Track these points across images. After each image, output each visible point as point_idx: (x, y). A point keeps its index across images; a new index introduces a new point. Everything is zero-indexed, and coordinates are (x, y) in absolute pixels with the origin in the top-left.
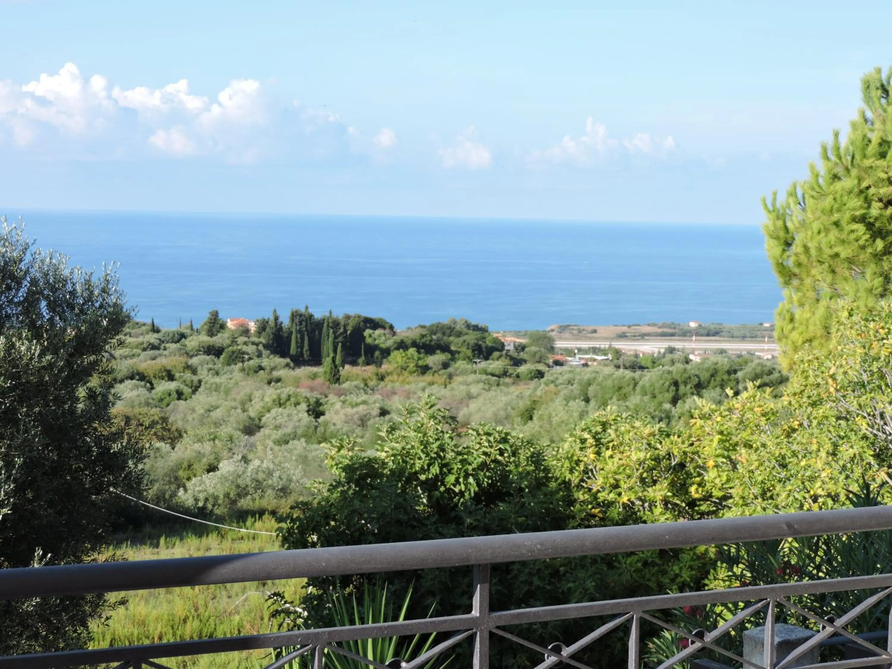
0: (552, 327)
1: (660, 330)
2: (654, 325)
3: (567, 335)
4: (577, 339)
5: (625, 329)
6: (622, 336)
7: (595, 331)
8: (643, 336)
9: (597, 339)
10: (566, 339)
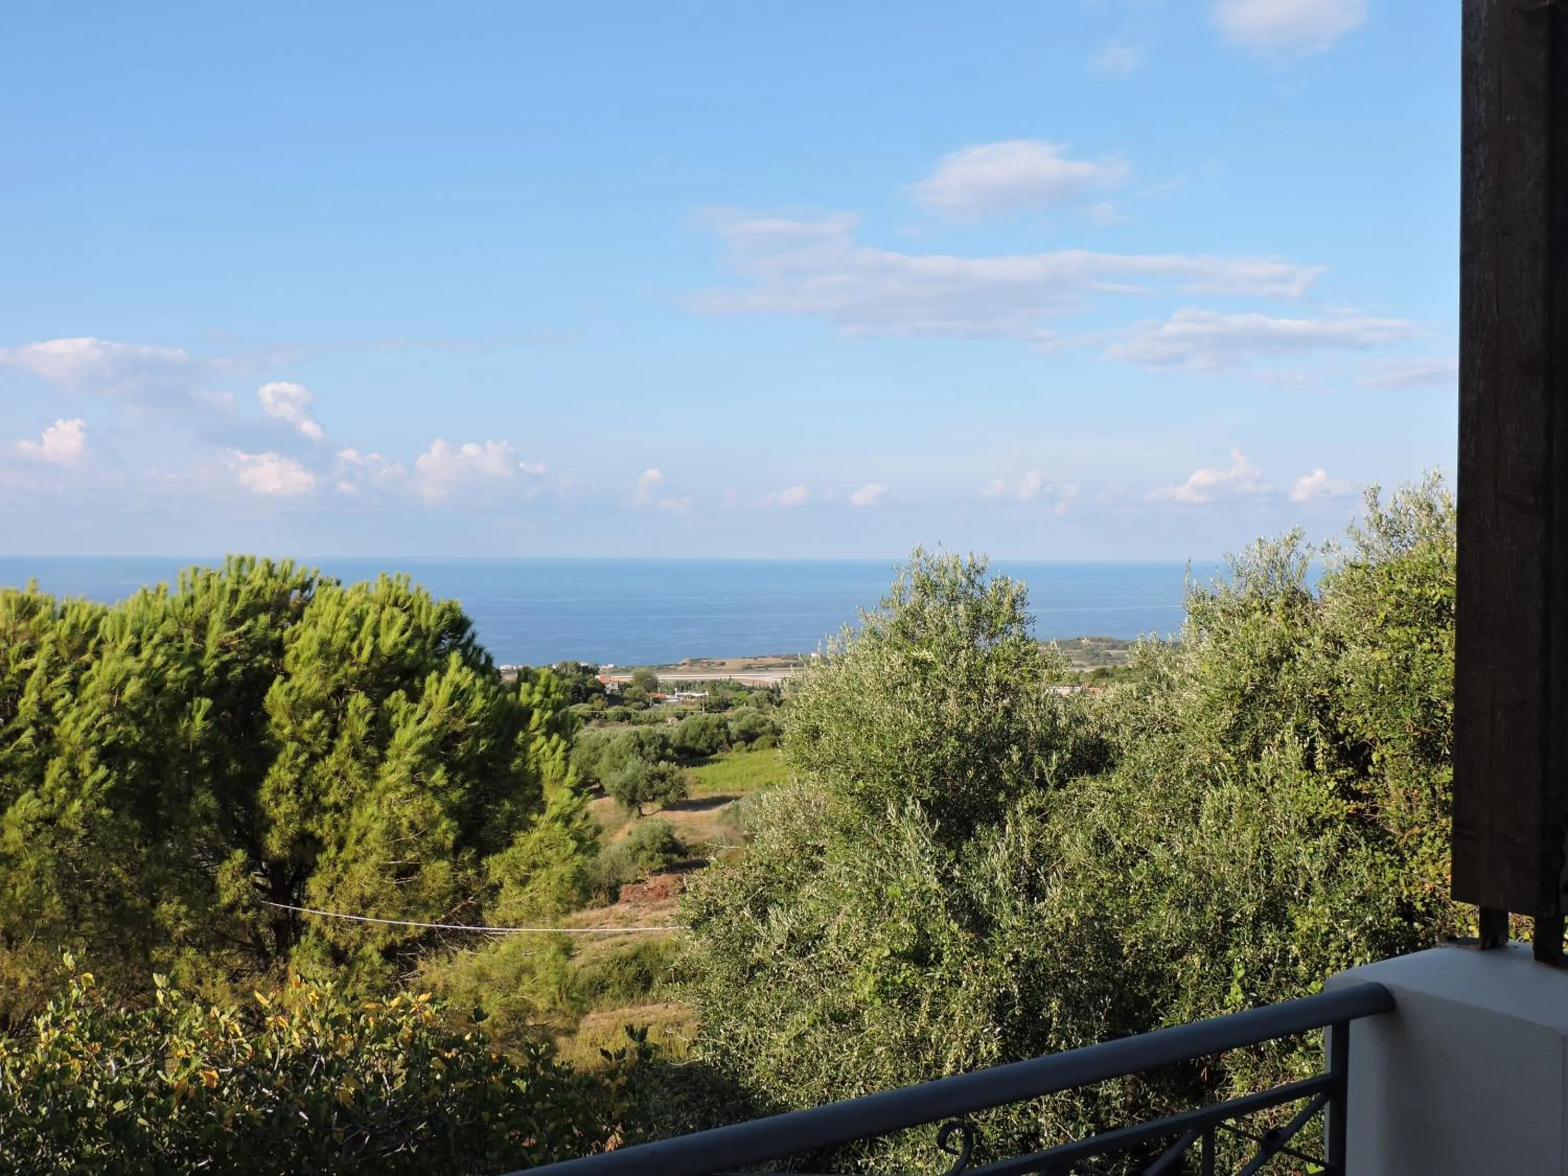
0: (685, 661)
1: (783, 661)
2: (778, 656)
3: (697, 668)
4: (708, 672)
5: (752, 661)
6: (748, 668)
7: (723, 664)
8: (767, 667)
9: (724, 671)
10: (696, 672)
